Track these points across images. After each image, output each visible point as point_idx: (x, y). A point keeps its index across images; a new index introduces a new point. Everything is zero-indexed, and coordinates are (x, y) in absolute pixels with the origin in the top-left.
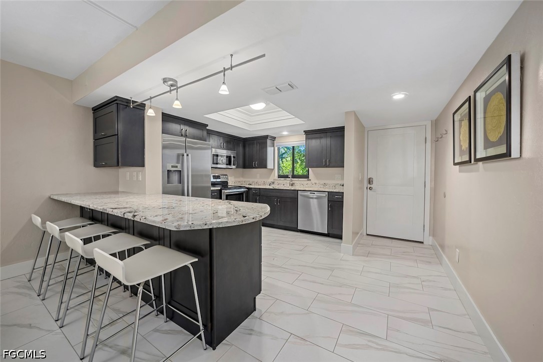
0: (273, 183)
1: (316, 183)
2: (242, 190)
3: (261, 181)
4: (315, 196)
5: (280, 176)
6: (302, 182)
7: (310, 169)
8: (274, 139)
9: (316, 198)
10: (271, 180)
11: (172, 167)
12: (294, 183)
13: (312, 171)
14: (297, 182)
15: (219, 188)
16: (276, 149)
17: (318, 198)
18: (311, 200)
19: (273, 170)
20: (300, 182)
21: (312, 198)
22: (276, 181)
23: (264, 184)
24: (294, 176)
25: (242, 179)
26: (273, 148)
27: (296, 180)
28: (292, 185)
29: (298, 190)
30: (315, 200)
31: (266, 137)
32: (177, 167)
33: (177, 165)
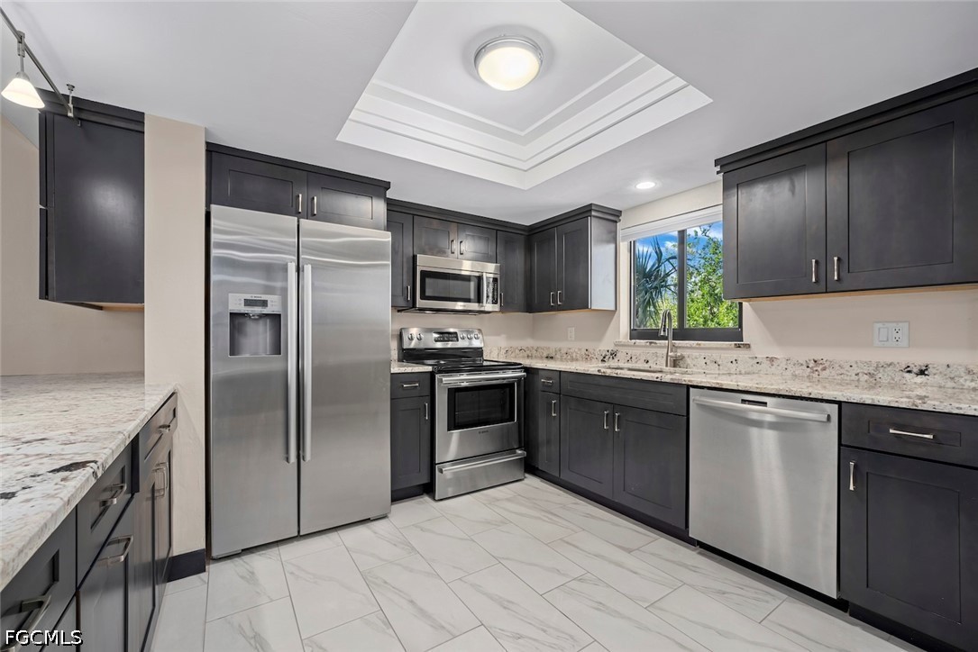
0: (614, 355)
1: (772, 360)
2: (510, 374)
3: (576, 347)
4: (769, 418)
5: (636, 334)
6: (715, 355)
7: (745, 304)
8: (613, 216)
9: (773, 426)
10: (606, 345)
11: (248, 303)
12: (682, 358)
13: (755, 310)
14: (695, 353)
15: (429, 369)
16: (623, 248)
17: (780, 425)
18: (754, 431)
19: (611, 314)
20: (703, 353)
21: (758, 424)
22: (624, 350)
23: (587, 357)
24: (682, 334)
25: (529, 343)
26: (613, 246)
27: (691, 348)
28: (676, 363)
29: (688, 387)
30: (770, 437)
31: (585, 212)
32: (264, 303)
33: (264, 297)
